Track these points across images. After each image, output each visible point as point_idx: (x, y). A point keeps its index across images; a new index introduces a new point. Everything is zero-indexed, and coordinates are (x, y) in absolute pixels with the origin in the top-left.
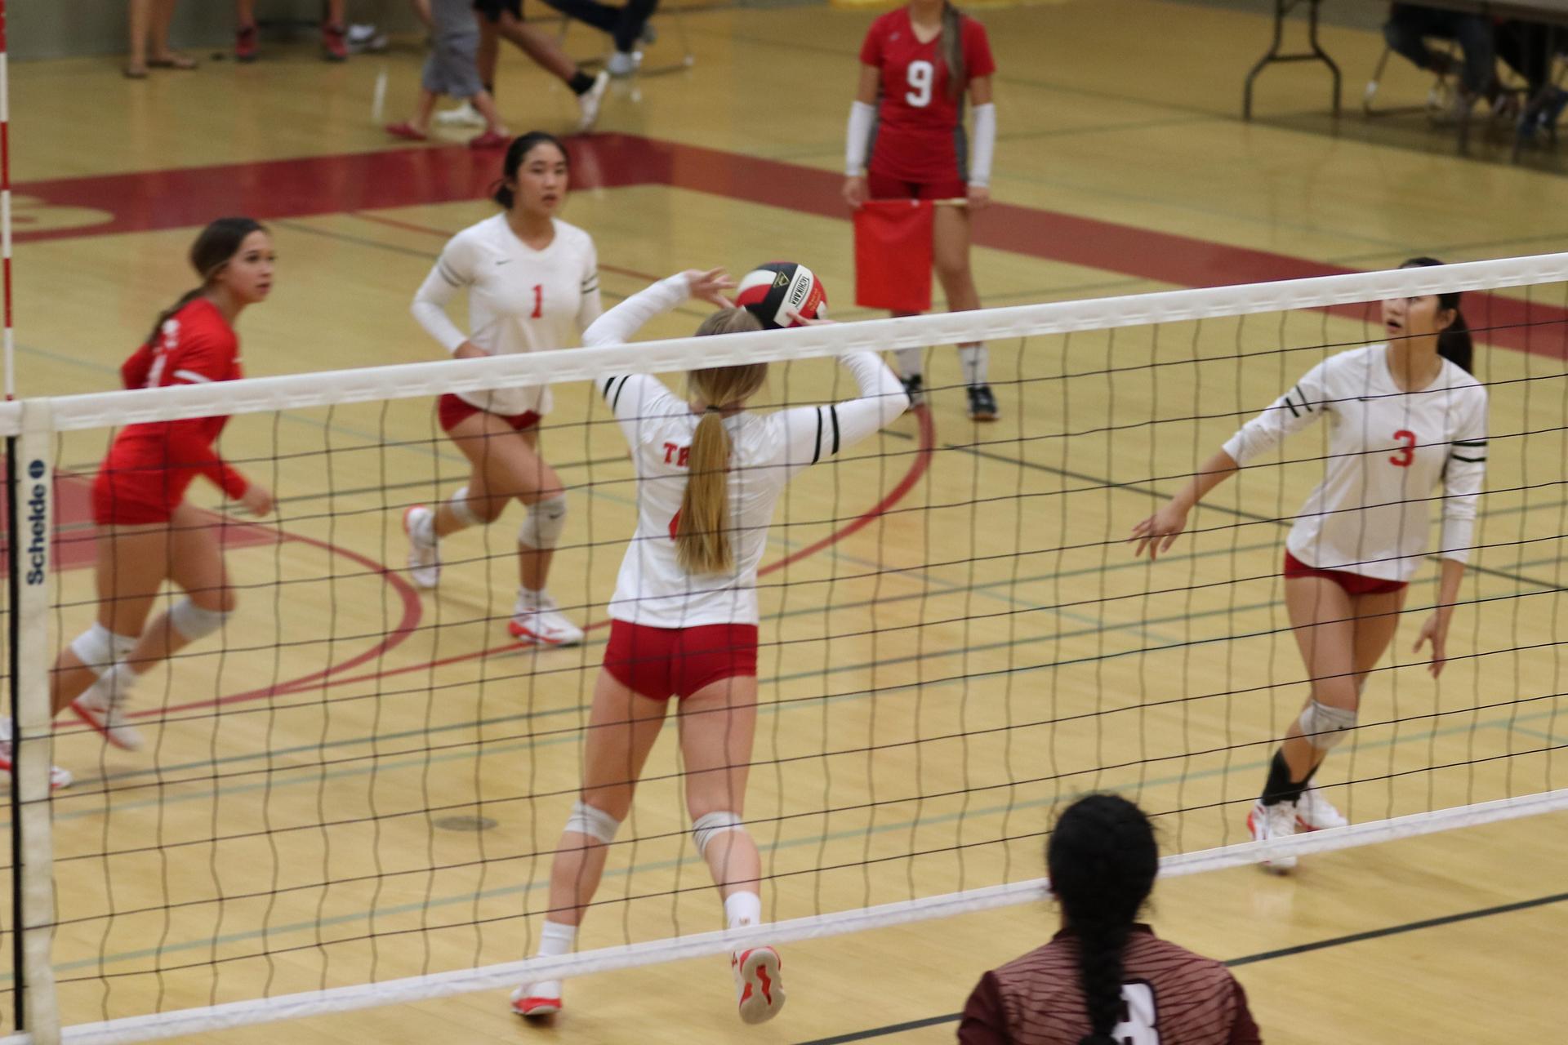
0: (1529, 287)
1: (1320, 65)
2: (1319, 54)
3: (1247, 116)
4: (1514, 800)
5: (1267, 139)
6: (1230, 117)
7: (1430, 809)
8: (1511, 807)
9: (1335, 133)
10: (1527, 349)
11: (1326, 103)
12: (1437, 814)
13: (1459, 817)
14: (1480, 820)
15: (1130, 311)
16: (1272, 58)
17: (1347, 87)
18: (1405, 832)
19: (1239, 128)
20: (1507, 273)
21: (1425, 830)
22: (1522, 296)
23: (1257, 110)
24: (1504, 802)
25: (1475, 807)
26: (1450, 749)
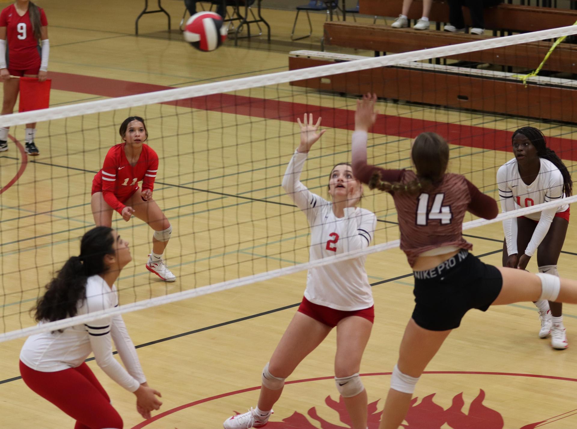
0: (235, 91)
1: (162, 13)
2: (162, 10)
3: (137, 34)
4: (241, 279)
5: (144, 42)
6: (130, 35)
7: (210, 284)
8: (240, 282)
9: (170, 39)
10: (236, 113)
11: (166, 28)
12: (213, 286)
13: (221, 286)
14: (229, 287)
15: (89, 108)
16: (144, 12)
17: (173, 22)
18: (202, 293)
19: (134, 38)
20: (227, 86)
21: (209, 292)
22: (233, 94)
23: (140, 32)
24: (237, 280)
25: (227, 282)
26: (217, 262)
